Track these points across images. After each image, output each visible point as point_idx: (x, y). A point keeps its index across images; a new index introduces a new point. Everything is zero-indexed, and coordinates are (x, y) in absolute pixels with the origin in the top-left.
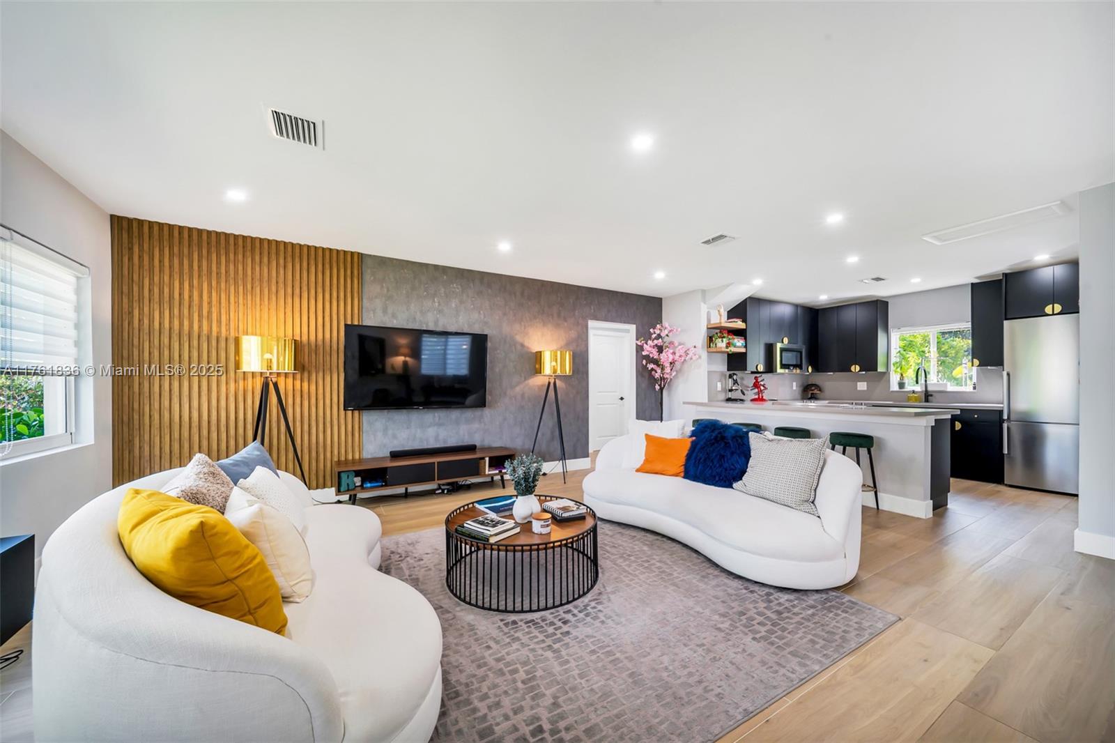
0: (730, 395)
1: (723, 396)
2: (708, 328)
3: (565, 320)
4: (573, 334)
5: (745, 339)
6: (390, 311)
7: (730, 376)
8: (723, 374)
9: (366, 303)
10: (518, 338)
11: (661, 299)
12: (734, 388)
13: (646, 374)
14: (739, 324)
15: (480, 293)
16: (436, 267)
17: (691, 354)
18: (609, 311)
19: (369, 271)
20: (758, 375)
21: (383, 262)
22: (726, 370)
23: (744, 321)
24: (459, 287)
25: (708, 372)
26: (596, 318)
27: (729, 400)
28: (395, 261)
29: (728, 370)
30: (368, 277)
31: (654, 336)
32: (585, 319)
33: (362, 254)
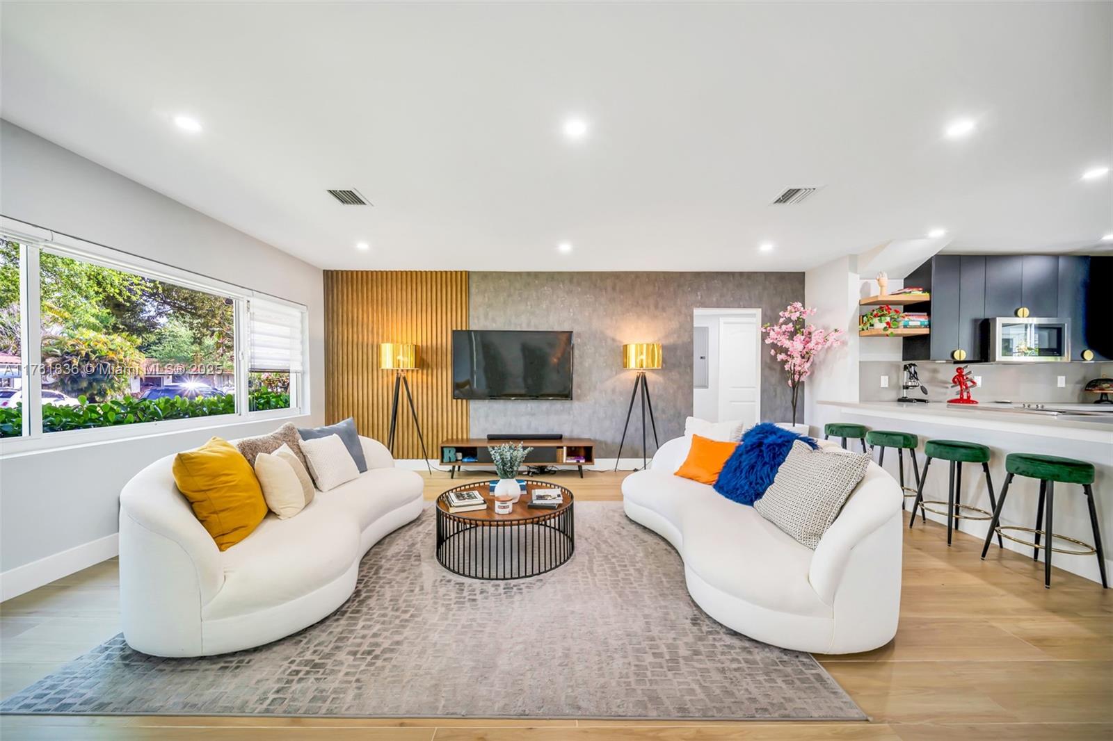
0: (905, 393)
1: (894, 395)
2: (860, 305)
3: (664, 309)
4: (674, 324)
5: (929, 315)
6: (490, 316)
7: (906, 368)
8: (893, 365)
9: (472, 312)
10: (609, 333)
11: (804, 273)
12: (910, 384)
13: (778, 368)
14: (918, 295)
15: (570, 292)
16: (529, 274)
17: (831, 339)
18: (722, 296)
19: (474, 285)
20: (962, 366)
21: (485, 276)
22: (901, 360)
23: (928, 290)
24: (550, 289)
25: (860, 362)
26: (703, 305)
27: (903, 400)
28: (494, 274)
29: (904, 360)
30: (473, 290)
31: (781, 320)
32: (690, 307)
33: (469, 272)
